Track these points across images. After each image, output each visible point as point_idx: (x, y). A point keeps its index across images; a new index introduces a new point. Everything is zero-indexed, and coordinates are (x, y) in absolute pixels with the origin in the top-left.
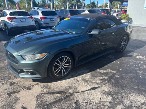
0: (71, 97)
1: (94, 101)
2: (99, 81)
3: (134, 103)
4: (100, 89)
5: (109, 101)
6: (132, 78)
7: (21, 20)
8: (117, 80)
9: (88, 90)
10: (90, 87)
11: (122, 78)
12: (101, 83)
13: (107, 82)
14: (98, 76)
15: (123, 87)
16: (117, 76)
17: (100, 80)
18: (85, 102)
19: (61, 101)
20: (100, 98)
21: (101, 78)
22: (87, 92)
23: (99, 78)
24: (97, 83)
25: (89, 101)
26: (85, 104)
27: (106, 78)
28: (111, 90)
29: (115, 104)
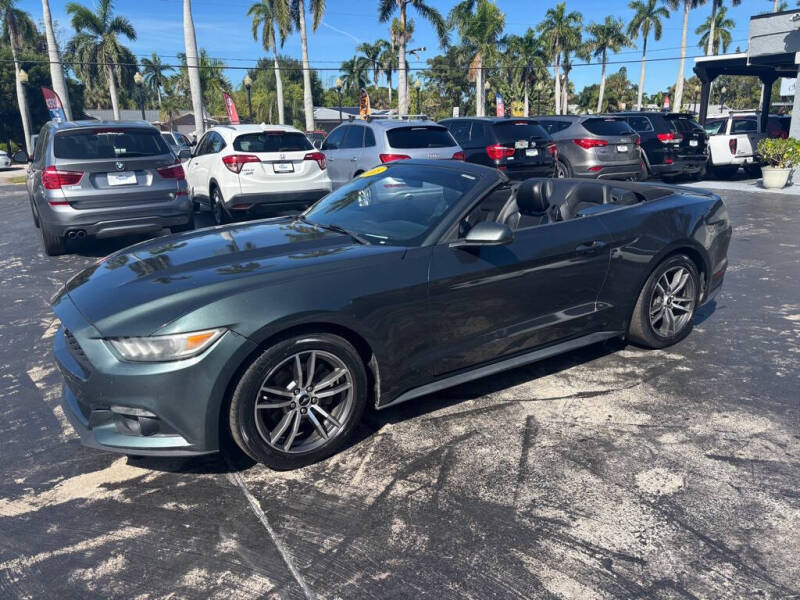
0: (511, 409)
1: (586, 420)
2: (612, 379)
3: (726, 432)
4: (612, 397)
5: (638, 423)
6: (740, 375)
7: (277, 167)
8: (681, 378)
9: (568, 397)
10: (575, 391)
11: (700, 373)
12: (616, 383)
13: (640, 380)
14: (610, 366)
15: (696, 396)
16: (685, 368)
17: (617, 375)
18: (554, 420)
19: (478, 414)
20: (610, 416)
21: (620, 370)
22: (564, 401)
23: (612, 370)
24: (603, 383)
25: (568, 420)
26: (554, 425)
27: (638, 371)
28: (652, 400)
29: (659, 430)
